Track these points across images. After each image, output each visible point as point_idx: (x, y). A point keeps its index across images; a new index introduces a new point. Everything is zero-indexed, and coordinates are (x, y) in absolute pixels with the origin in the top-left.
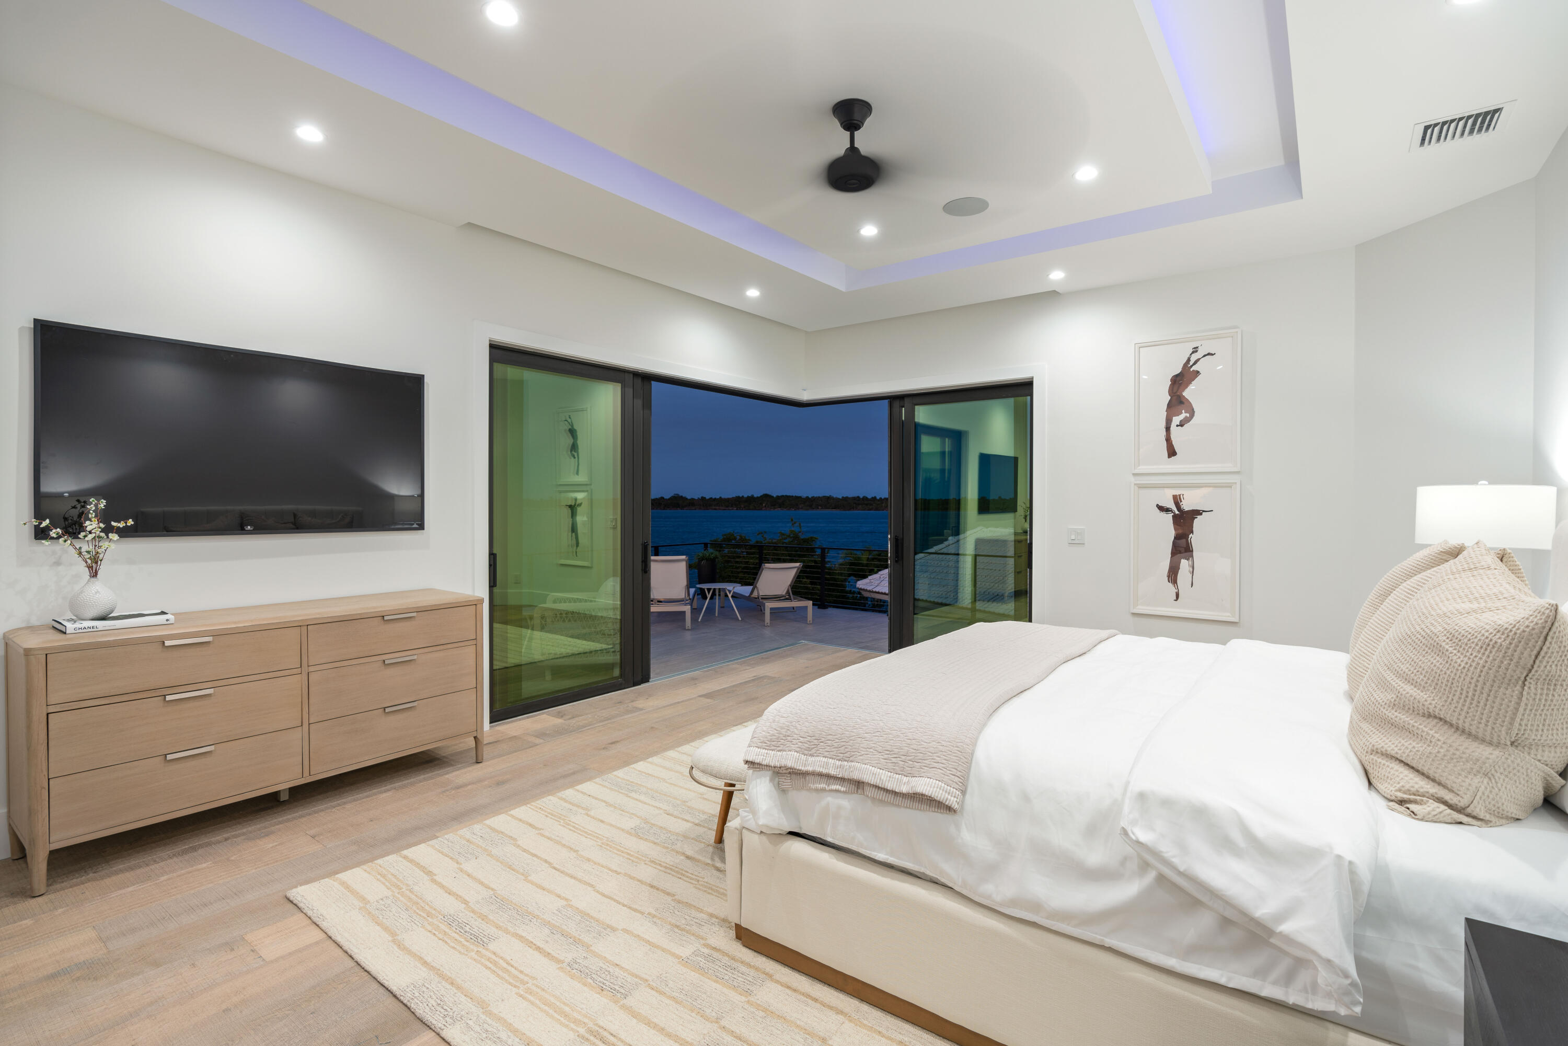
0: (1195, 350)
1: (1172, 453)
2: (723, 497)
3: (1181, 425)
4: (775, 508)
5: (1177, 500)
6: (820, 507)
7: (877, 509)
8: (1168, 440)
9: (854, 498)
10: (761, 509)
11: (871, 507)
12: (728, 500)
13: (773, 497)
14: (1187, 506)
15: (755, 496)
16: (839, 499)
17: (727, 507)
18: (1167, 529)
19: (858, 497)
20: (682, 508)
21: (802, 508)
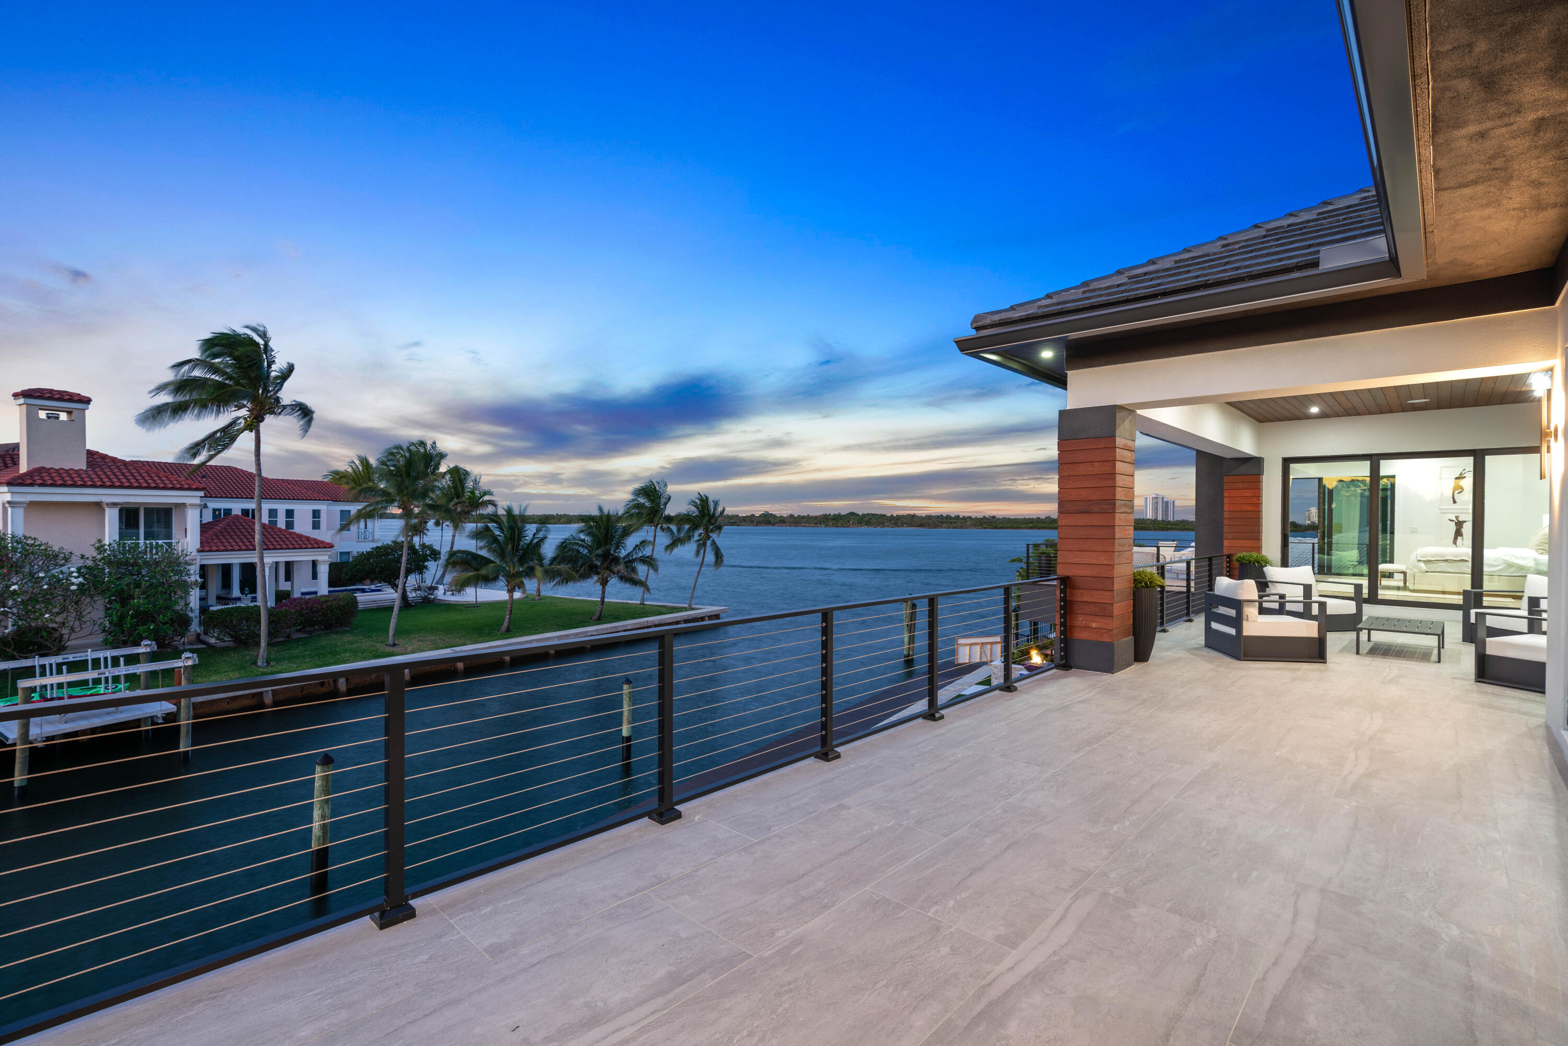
0: (1464, 470)
1: (1455, 502)
2: (811, 515)
3: (1459, 493)
4: (861, 526)
5: (1457, 517)
6: (905, 525)
7: (961, 527)
8: (1453, 498)
9: (938, 517)
10: (849, 527)
11: (955, 525)
12: (816, 517)
13: (859, 515)
14: (1460, 519)
15: (842, 514)
16: (923, 517)
17: (816, 524)
18: (1453, 528)
19: (942, 515)
20: (774, 524)
21: (888, 526)
